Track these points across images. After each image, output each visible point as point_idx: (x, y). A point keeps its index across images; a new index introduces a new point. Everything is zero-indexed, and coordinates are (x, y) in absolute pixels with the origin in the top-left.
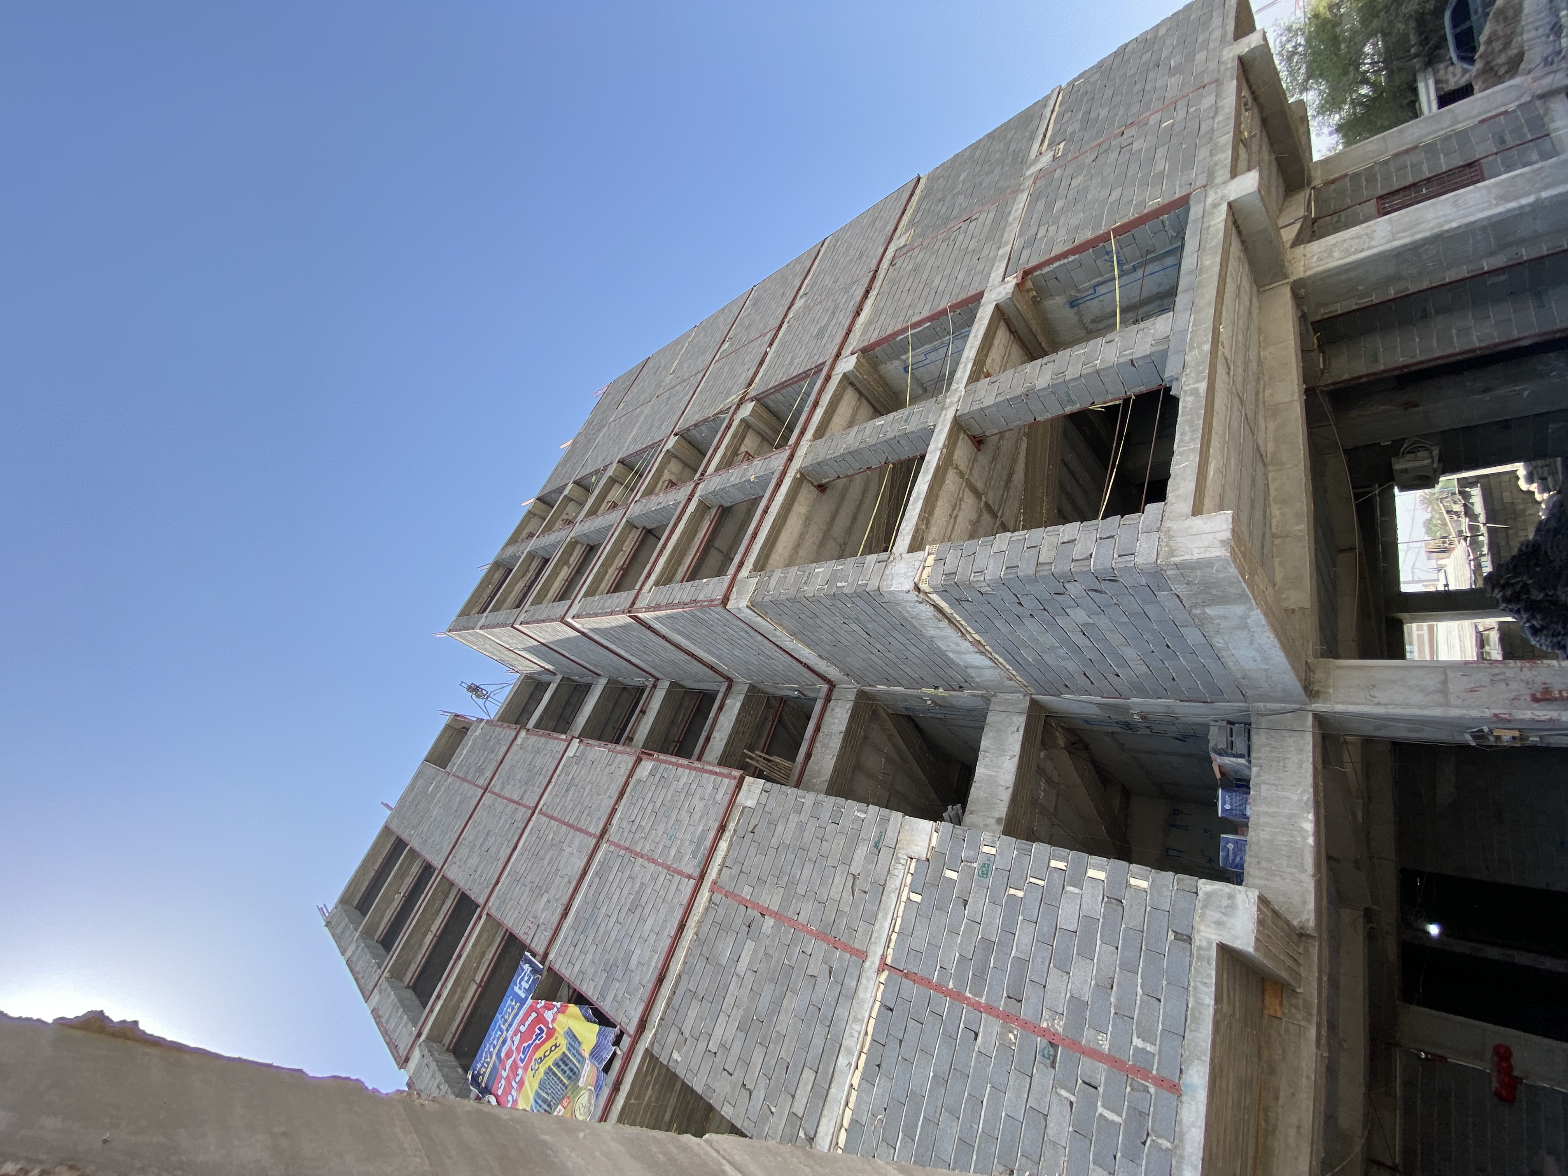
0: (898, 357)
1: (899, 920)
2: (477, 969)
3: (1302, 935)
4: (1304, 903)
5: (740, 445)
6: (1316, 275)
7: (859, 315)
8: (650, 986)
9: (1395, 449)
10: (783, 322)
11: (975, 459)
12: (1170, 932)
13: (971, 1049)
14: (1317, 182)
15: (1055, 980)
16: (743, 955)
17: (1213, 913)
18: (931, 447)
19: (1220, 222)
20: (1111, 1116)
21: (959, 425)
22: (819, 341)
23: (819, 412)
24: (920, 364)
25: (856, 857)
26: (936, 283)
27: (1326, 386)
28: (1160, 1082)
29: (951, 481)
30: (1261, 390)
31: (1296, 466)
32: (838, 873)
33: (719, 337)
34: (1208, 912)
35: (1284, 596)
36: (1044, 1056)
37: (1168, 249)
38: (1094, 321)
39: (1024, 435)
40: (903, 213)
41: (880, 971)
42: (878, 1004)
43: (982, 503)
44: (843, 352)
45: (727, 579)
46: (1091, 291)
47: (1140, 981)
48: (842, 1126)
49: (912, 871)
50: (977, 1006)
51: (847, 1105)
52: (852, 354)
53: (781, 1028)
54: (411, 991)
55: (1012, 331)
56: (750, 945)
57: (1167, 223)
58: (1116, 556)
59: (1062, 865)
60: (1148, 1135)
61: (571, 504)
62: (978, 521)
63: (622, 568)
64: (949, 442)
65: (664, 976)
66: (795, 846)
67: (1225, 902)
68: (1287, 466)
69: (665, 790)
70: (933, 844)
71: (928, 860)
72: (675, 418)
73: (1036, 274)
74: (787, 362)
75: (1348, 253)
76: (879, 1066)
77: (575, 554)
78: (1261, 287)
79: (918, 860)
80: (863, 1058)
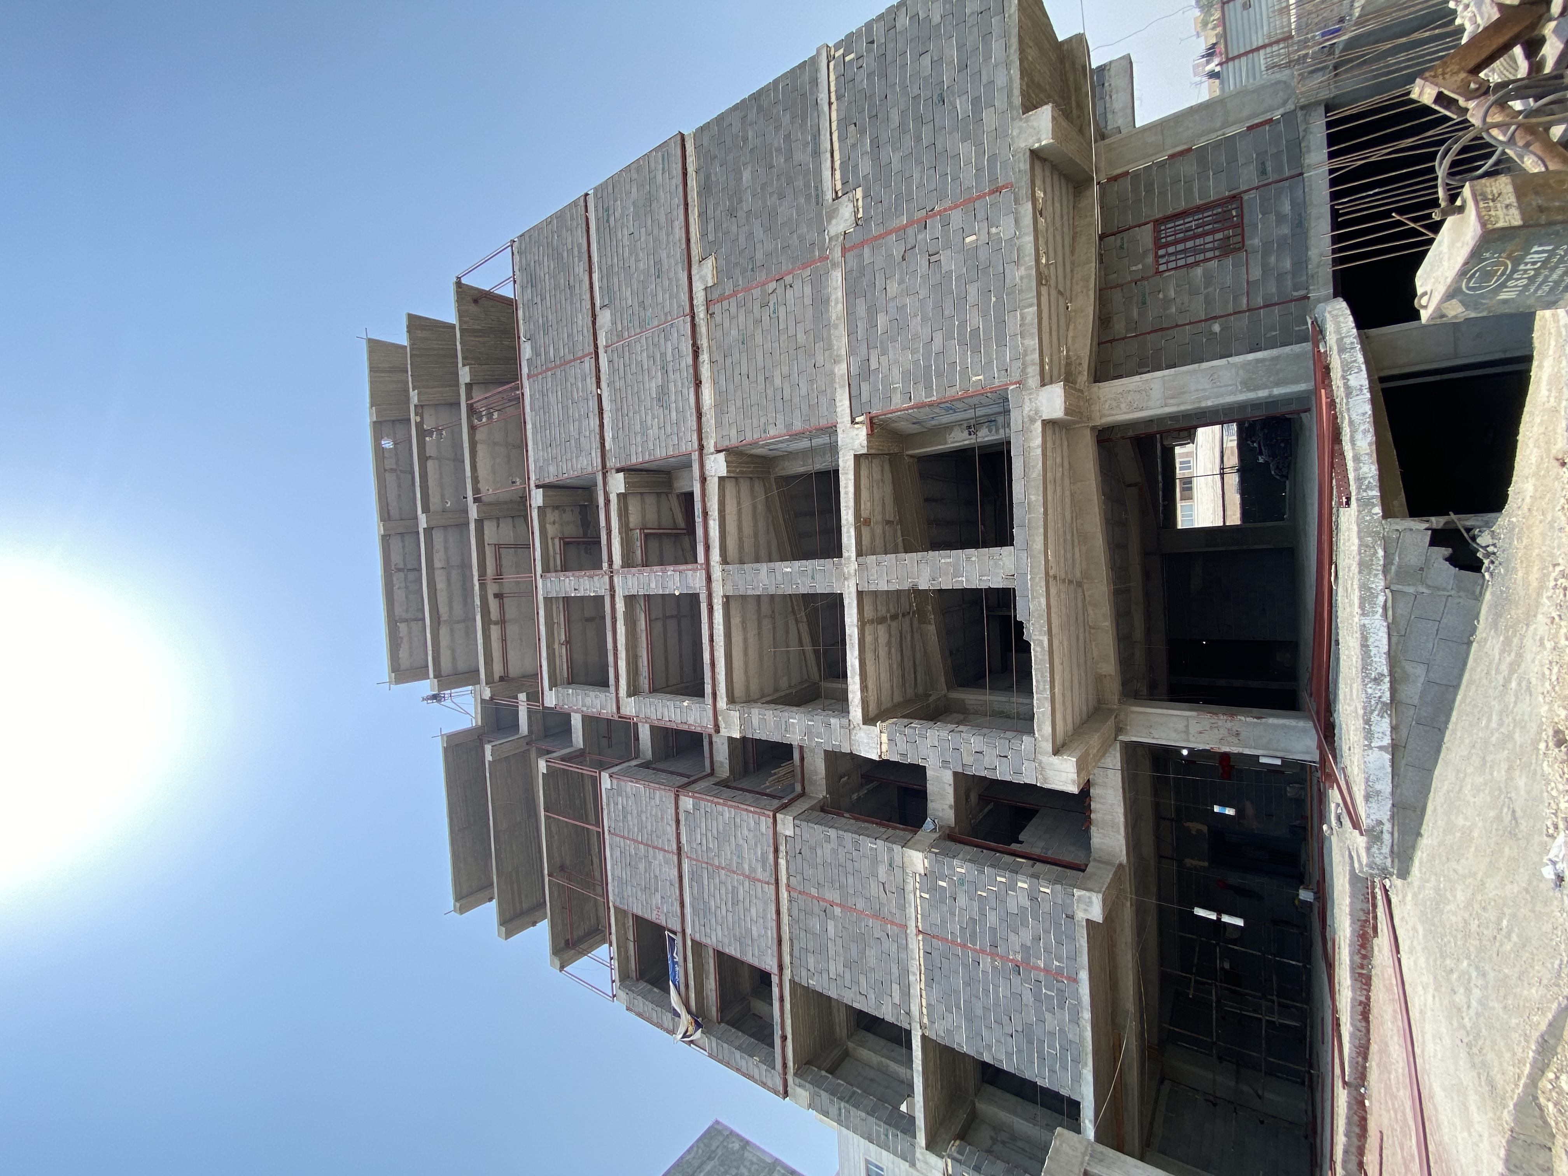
0: (761, 448)
1: (919, 908)
4: (1121, 851)
5: (628, 518)
6: (1110, 425)
8: (775, 948)
10: (596, 347)
12: (1064, 914)
13: (978, 969)
14: (1102, 175)
15: (1012, 937)
16: (829, 928)
17: (1082, 905)
20: (1049, 993)
22: (667, 411)
23: (715, 525)
25: (880, 872)
26: (778, 380)
28: (1069, 978)
32: (871, 882)
36: (1014, 970)
40: (687, 208)
41: (917, 935)
42: (922, 951)
44: (705, 444)
45: (706, 704)
47: (1053, 936)
48: (922, 1005)
49: (918, 880)
50: (975, 950)
51: (921, 996)
52: (716, 451)
53: (870, 964)
56: (830, 922)
58: (1011, 771)
59: (1004, 880)
60: (1067, 999)
61: (433, 532)
65: (781, 941)
66: (835, 864)
67: (1087, 900)
68: (1096, 581)
69: (714, 821)
70: (926, 865)
71: (926, 875)
74: (637, 429)
76: (932, 979)
79: (920, 875)
80: (923, 976)
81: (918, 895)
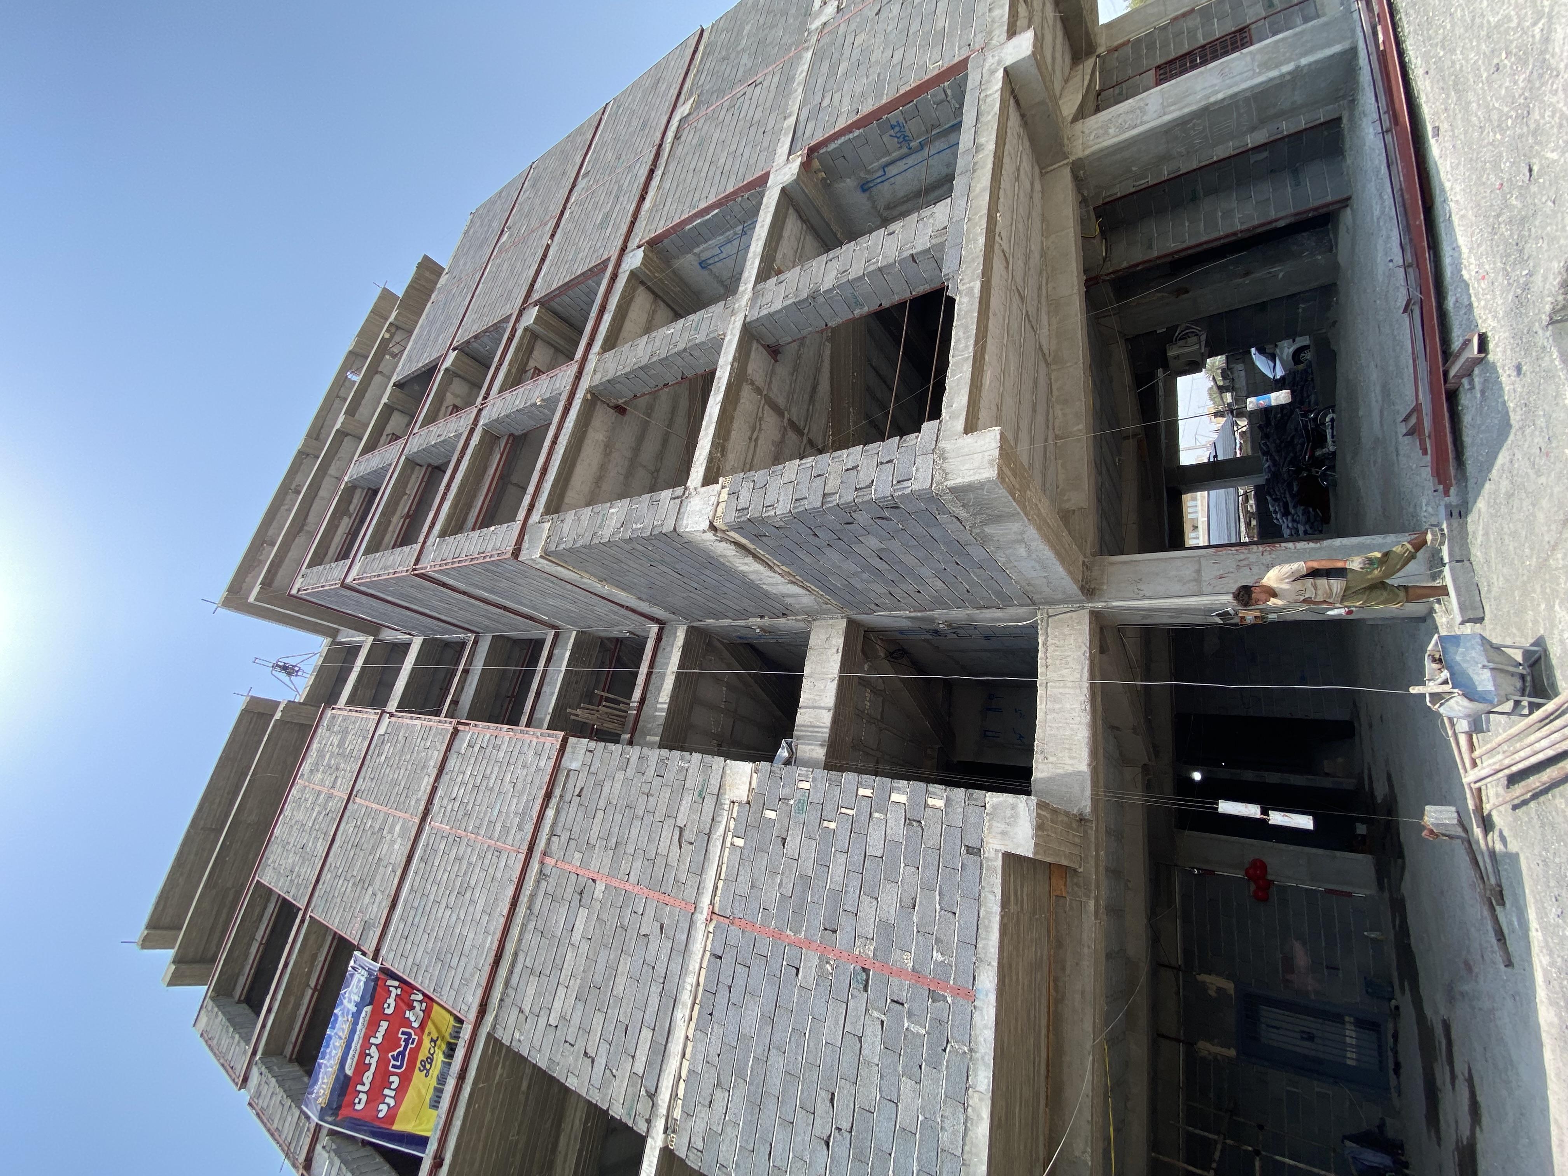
0: (690, 251)
1: (724, 866)
2: (309, 975)
3: (1081, 820)
4: (1083, 791)
5: (528, 360)
6: (1093, 154)
7: (644, 199)
8: (487, 969)
9: (1169, 338)
10: (564, 208)
11: (773, 372)
12: (963, 848)
13: (794, 984)
14: (1101, 50)
16: (577, 923)
17: (999, 825)
18: (721, 361)
19: (996, 91)
20: (915, 1029)
21: (749, 333)
22: (604, 230)
23: (607, 318)
24: (716, 259)
25: (682, 809)
26: (722, 161)
27: (1107, 275)
28: (957, 991)
29: (747, 398)
30: (1044, 283)
31: (1076, 363)
32: (665, 827)
33: (496, 226)
34: (995, 824)
35: (1066, 498)
36: (857, 981)
37: (951, 124)
38: (888, 207)
39: (827, 340)
40: (687, 73)
41: (708, 922)
42: (708, 954)
43: (785, 420)
44: (629, 245)
45: (517, 525)
46: (881, 173)
47: (938, 897)
48: (680, 1077)
49: (735, 815)
50: (797, 943)
51: (684, 1056)
52: (639, 247)
53: (619, 990)
54: (244, 1005)
55: (803, 219)
56: (583, 913)
57: (949, 92)
58: (895, 482)
59: (868, 792)
60: (948, 1041)
61: (346, 439)
62: (782, 441)
63: (408, 515)
64: (740, 354)
65: (501, 956)
66: (623, 805)
67: (1009, 813)
68: (1068, 364)
69: (485, 762)
70: (754, 785)
71: (748, 803)
72: (453, 330)
73: (822, 151)
74: (570, 257)
75: (1122, 129)
76: (711, 1014)
77: (355, 501)
78: (1043, 168)
79: (740, 804)
80: (697, 1007)
81: (728, 844)
